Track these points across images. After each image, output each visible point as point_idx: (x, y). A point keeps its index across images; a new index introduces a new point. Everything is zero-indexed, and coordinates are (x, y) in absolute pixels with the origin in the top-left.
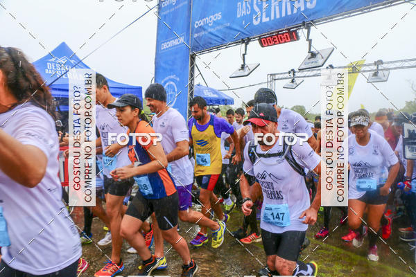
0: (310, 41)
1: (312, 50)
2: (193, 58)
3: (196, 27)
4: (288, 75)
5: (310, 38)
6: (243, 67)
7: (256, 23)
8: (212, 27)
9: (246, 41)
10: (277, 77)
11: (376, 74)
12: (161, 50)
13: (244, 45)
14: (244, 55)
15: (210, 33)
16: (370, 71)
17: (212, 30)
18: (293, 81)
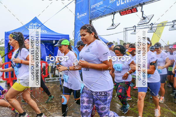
0: (143, 12)
1: (143, 16)
2: (91, 22)
3: (92, 8)
4: (132, 28)
5: (143, 11)
6: (113, 25)
7: (118, 5)
8: (99, 8)
9: (114, 13)
10: (128, 29)
11: (173, 27)
12: (77, 19)
13: (113, 15)
14: (113, 20)
15: (98, 10)
16: (170, 25)
17: (99, 9)
18: (135, 31)
